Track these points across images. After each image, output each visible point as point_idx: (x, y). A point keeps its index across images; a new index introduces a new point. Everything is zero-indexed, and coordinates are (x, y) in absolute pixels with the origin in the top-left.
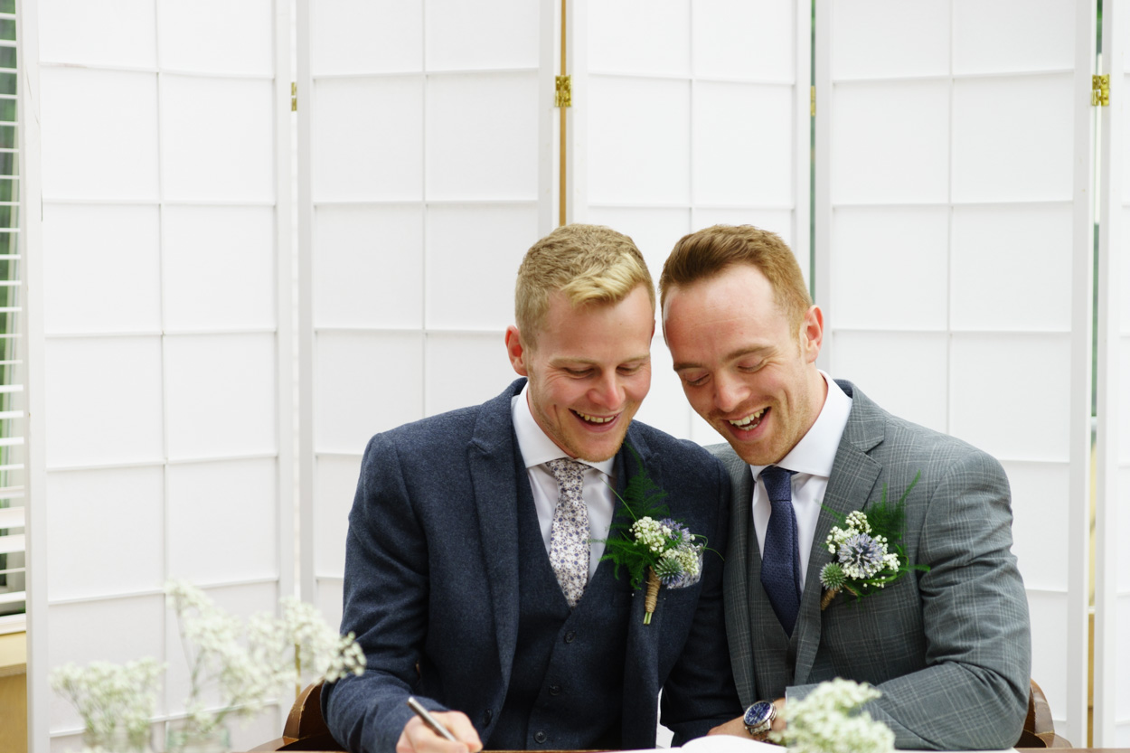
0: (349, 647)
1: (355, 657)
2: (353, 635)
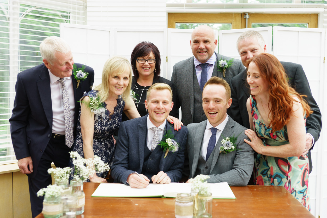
0: (107, 165)
1: (108, 167)
2: (107, 163)
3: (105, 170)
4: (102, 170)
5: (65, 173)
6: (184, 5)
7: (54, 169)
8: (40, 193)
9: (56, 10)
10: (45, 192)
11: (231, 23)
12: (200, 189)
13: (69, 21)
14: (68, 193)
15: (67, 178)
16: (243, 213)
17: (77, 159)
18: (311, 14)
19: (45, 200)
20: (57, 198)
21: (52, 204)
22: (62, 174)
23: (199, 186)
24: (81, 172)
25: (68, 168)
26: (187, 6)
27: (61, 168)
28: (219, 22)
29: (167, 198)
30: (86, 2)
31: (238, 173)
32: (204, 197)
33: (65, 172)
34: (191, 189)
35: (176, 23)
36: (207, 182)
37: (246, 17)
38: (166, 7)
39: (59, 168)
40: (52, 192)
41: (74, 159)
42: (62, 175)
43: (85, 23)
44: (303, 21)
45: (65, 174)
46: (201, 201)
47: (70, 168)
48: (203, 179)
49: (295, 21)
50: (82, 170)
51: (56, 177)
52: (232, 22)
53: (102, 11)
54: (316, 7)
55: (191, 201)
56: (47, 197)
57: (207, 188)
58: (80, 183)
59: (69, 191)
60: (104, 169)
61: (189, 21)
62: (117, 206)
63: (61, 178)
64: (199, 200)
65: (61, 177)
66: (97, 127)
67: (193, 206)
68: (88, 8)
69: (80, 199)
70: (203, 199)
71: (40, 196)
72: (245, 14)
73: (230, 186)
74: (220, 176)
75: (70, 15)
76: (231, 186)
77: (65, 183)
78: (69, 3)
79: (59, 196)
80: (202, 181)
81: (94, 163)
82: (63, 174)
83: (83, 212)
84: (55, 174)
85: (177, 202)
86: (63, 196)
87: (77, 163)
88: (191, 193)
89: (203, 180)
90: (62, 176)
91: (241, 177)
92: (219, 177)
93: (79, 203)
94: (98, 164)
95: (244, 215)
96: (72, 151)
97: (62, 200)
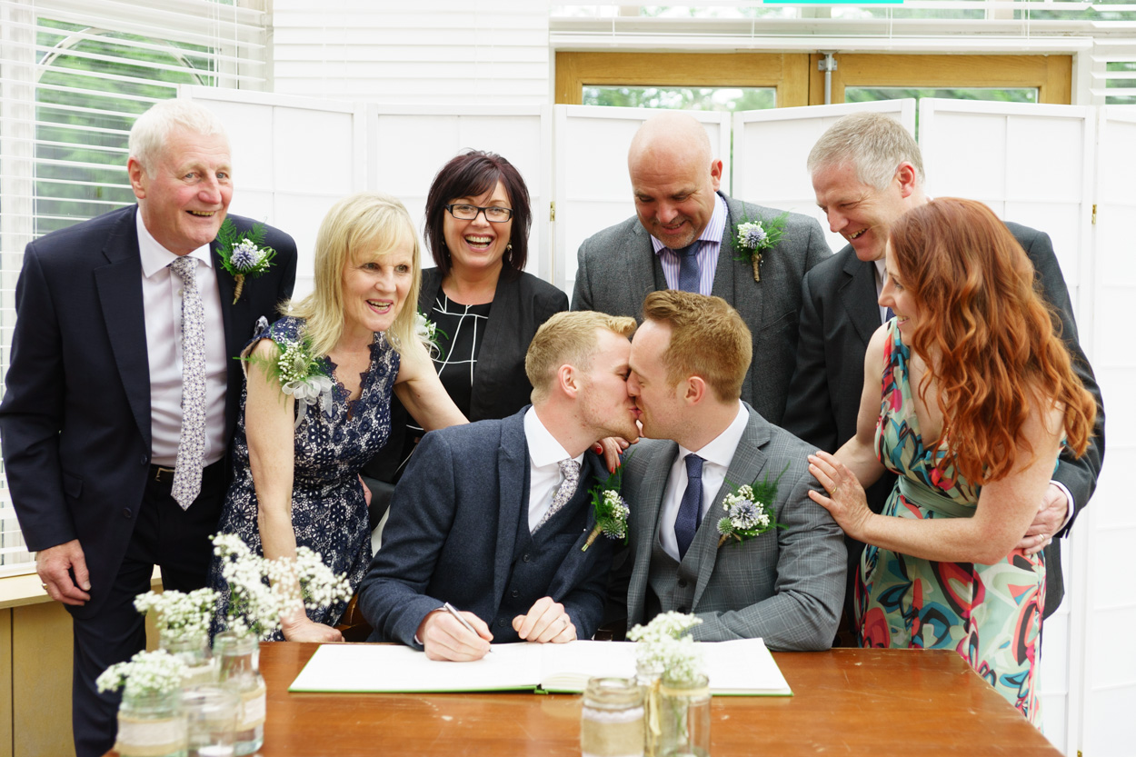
1: (345, 589)
2: (345, 574)
3: (337, 597)
4: (324, 598)
5: (197, 609)
6: (611, 23)
7: (158, 596)
8: (107, 680)
9: (163, 41)
10: (124, 678)
11: (775, 87)
12: (667, 661)
13: (212, 78)
14: (205, 678)
15: (202, 628)
16: (816, 745)
17: (238, 560)
18: (1050, 56)
19: (123, 706)
20: (166, 695)
21: (151, 718)
22: (184, 614)
23: (663, 651)
24: (253, 607)
25: (205, 590)
26: (623, 27)
27: (181, 591)
28: (733, 83)
29: (552, 693)
30: (270, 13)
31: (798, 604)
32: (682, 689)
33: (195, 605)
34: (638, 662)
35: (584, 85)
36: (690, 636)
37: (824, 65)
38: (550, 29)
39: (176, 592)
40: (149, 676)
41: (227, 559)
42: (186, 616)
43: (267, 85)
44: (1021, 81)
45: (195, 613)
46: (671, 704)
47: (215, 591)
48: (678, 628)
49: (994, 80)
50: (255, 600)
51: (164, 623)
52: (779, 83)
53: (327, 45)
54: (1066, 34)
55: (638, 703)
56: (134, 695)
57: (691, 659)
58: (248, 645)
59: (209, 674)
60: (334, 596)
61: (630, 79)
62: (377, 723)
63: (181, 626)
64: (664, 700)
65: (183, 622)
66: (304, 444)
67: (645, 722)
68: (276, 32)
69: (248, 699)
70: (679, 698)
71: (107, 692)
72: (821, 56)
73: (771, 651)
74: (735, 617)
75: (216, 56)
76: (774, 651)
77: (195, 644)
78: (211, 17)
79: (175, 689)
80: (675, 635)
81: (296, 572)
82: (190, 613)
83: (259, 744)
84: (162, 613)
85: (589, 708)
86: (189, 690)
87: (238, 574)
88: (635, 677)
89: (676, 632)
90: (187, 621)
91: (808, 618)
92: (733, 622)
93: (244, 714)
94: (312, 577)
95: (821, 750)
96: (219, 533)
97: (187, 703)
